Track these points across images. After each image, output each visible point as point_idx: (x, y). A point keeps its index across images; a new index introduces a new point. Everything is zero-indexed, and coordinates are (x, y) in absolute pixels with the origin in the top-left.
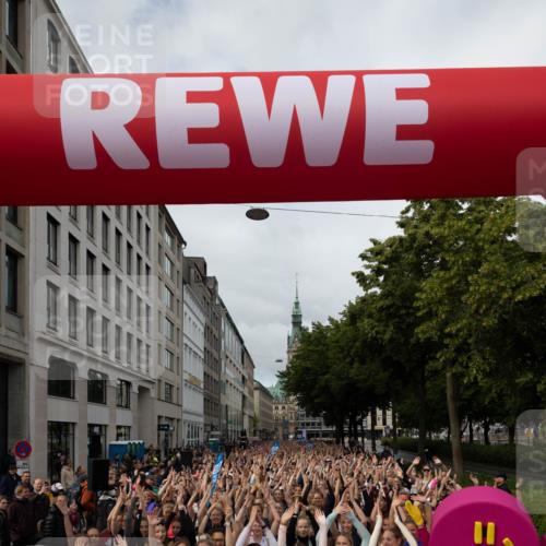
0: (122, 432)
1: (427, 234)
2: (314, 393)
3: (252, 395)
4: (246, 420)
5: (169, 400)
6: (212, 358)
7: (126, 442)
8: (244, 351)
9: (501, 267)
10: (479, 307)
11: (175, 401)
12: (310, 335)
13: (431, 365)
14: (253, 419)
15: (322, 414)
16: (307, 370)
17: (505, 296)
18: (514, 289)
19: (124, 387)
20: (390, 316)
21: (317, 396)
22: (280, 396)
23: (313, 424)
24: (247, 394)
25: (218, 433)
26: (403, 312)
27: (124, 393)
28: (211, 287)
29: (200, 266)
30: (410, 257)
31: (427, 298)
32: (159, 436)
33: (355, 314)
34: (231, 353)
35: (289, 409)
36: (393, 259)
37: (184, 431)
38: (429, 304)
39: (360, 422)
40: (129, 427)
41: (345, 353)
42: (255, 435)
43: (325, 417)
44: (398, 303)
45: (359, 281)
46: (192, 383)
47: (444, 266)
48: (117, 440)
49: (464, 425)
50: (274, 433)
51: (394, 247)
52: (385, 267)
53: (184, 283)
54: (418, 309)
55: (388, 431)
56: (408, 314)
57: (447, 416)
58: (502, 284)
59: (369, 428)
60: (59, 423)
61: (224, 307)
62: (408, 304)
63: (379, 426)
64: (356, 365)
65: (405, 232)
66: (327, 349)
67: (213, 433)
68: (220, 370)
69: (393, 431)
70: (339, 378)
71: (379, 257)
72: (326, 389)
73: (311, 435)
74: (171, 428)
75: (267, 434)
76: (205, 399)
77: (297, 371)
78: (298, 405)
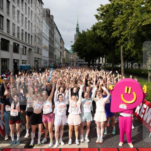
0: (24, 62)
1: (117, 3)
2: (82, 52)
3: (63, 52)
4: (61, 60)
5: (38, 53)
6: (51, 40)
7: (25, 65)
8: (61, 39)
9: (139, 14)
10: (131, 27)
11: (40, 53)
12: (81, 34)
13: (117, 45)
14: (64, 59)
15: (84, 59)
16: (80, 45)
17: (139, 24)
18: (142, 22)
19: (24, 48)
20: (105, 29)
22: (72, 53)
23: (81, 61)
24: (62, 52)
25: (53, 63)
26: (109, 28)
27: (24, 50)
28: (51, 18)
29: (48, 11)
30: (112, 11)
31: (116, 24)
32: (35, 63)
33: (95, 28)
34: (57, 39)
35: (74, 57)
36: (107, 11)
37: (43, 62)
38: (117, 26)
39: (95, 61)
40: (26, 61)
41: (92, 40)
42: (64, 64)
43: (85, 59)
44: (108, 25)
45: (96, 18)
46: (45, 48)
47: (122, 14)
48: (22, 64)
50: (70, 64)
51: (107, 7)
52: (104, 13)
53: (43, 16)
54: (113, 27)
55: (103, 64)
56: (110, 29)
57: (121, 60)
58: (139, 20)
59: (98, 63)
60: (5, 59)
61: (55, 24)
62: (111, 25)
63: (101, 62)
64: (95, 44)
65: (111, 3)
66: (86, 39)
67: (52, 63)
68: (54, 44)
69: (105, 64)
70: (89, 48)
71: (102, 10)
72: (85, 51)
73: (80, 65)
74: (39, 61)
75: (68, 64)
76: (49, 53)
77: (77, 45)
78: (77, 55)
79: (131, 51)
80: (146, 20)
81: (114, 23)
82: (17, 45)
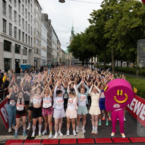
1: (108, 9)
2: (77, 52)
4: (58, 59)
5: (37, 53)
6: (49, 42)
7: (26, 64)
8: (58, 40)
9: (128, 19)
10: (121, 29)
11: (39, 53)
12: (76, 37)
13: (108, 45)
14: (60, 59)
16: (75, 46)
17: (128, 26)
18: (131, 25)
19: (25, 49)
20: (97, 31)
22: (67, 53)
23: (76, 61)
24: (59, 52)
25: (51, 62)
26: (101, 30)
27: (25, 51)
28: (49, 22)
29: (46, 16)
30: (103, 15)
31: (108, 27)
32: (35, 63)
33: (88, 31)
34: (54, 41)
35: (70, 56)
36: (99, 16)
37: (42, 62)
38: (108, 29)
39: (89, 61)
40: (26, 60)
41: (85, 41)
42: (61, 63)
43: (79, 59)
44: (100, 28)
45: (89, 22)
46: (44, 49)
47: (112, 18)
48: (23, 63)
49: (116, 62)
50: (66, 63)
51: (99, 12)
52: (97, 18)
53: (42, 21)
54: (105, 30)
55: (96, 63)
56: (102, 31)
57: (111, 59)
58: (128, 23)
59: (91, 62)
60: (7, 59)
61: (53, 28)
62: (102, 28)
63: (94, 62)
64: (88, 45)
65: (102, 8)
66: (80, 41)
67: (49, 62)
68: (51, 45)
69: (97, 63)
70: (83, 48)
71: (95, 15)
72: (80, 51)
73: (75, 64)
74: (38, 61)
75: (64, 63)
76: (47, 53)
77: (72, 46)
78: (72, 55)
79: (120, 51)
80: (134, 23)
81: (105, 26)
82: (18, 46)
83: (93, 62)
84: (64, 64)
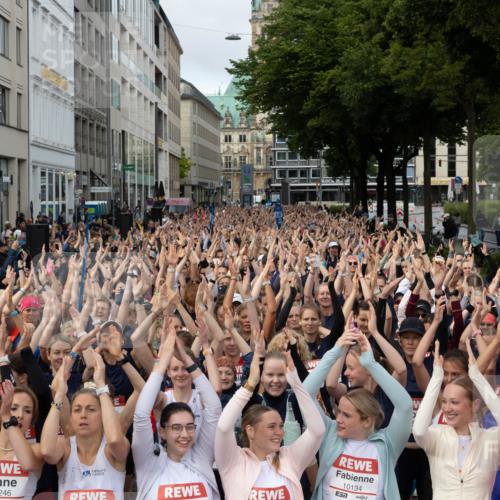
2: (308, 105)
3: (177, 111)
4: (164, 164)
5: (0, 119)
8: (160, 18)
11: (12, 121)
14: (179, 163)
15: (322, 153)
16: (293, 57)
21: (312, 115)
22: (235, 113)
23: (304, 173)
24: (165, 109)
25: (106, 190)
34: (133, 21)
37: (34, 184)
39: (402, 171)
41: (373, 21)
43: (328, 158)
50: (221, 190)
55: (459, 189)
59: (420, 182)
63: (441, 177)
64: (395, 46)
66: (335, 14)
67: (96, 190)
69: (468, 189)
70: (359, 75)
72: (331, 97)
73: (299, 196)
74: (6, 179)
75: (208, 193)
76: (77, 118)
77: (270, 61)
78: (272, 131)
83: (434, 181)
84: (206, 199)
